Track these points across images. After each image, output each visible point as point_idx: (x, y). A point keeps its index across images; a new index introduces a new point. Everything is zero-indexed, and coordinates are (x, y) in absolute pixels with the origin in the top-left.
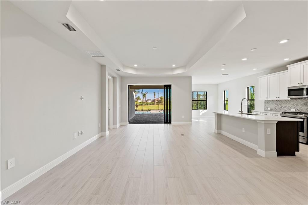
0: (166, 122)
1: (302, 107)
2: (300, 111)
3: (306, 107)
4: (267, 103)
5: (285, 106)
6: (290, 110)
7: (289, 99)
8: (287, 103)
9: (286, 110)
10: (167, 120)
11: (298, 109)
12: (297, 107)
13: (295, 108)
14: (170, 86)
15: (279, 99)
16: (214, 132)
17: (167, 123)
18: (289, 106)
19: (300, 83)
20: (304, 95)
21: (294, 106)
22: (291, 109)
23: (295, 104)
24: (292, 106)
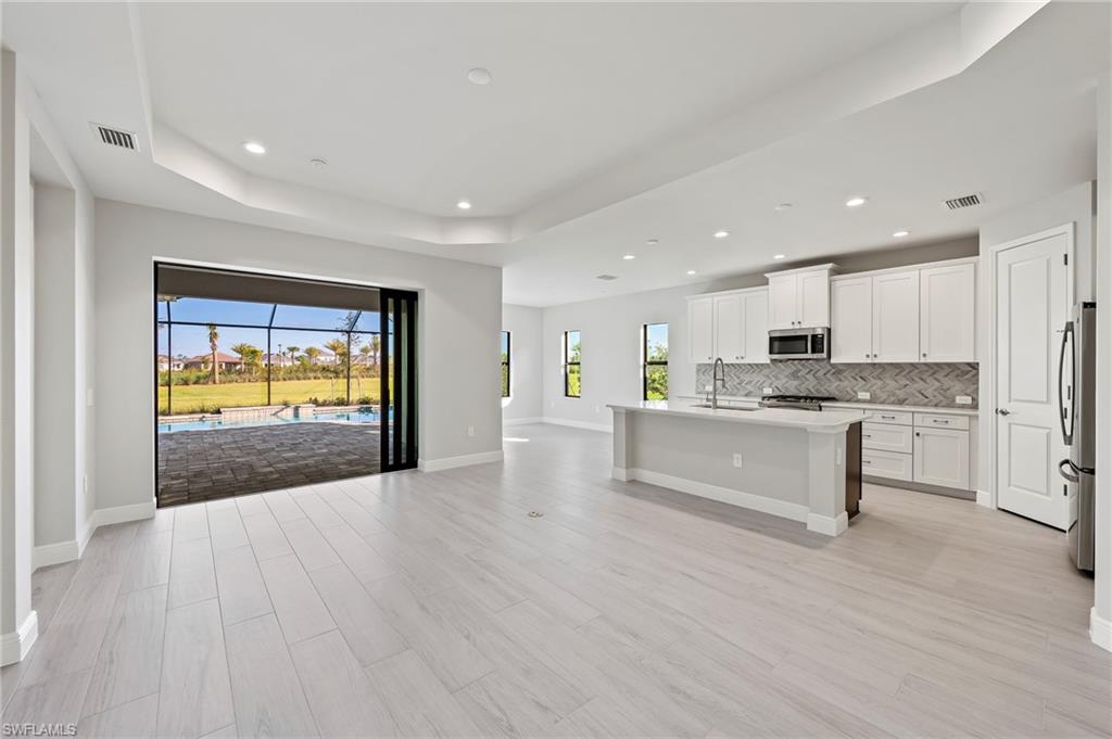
0: (391, 463)
1: (787, 381)
2: (783, 391)
3: (796, 383)
4: (703, 373)
5: (749, 379)
6: (760, 389)
7: (768, 362)
9: (752, 390)
10: (399, 452)
11: (779, 386)
13: (772, 385)
14: (410, 298)
16: (610, 476)
17: (398, 467)
18: (758, 381)
19: (796, 322)
20: (806, 352)
22: (763, 387)
24: (765, 381)
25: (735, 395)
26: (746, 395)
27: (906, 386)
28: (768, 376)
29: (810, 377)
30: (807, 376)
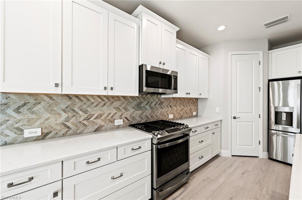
1: (134, 112)
2: (131, 120)
3: (139, 112)
4: (17, 110)
5: (100, 112)
6: (111, 122)
8: (104, 104)
9: (103, 123)
11: (128, 117)
12: (126, 113)
13: (123, 117)
15: (111, 93)
18: (110, 114)
19: (162, 63)
21: (121, 110)
22: (115, 119)
23: (123, 106)
24: (116, 113)
25: (81, 133)
26: (96, 131)
27: (183, 109)
28: (118, 109)
29: (148, 107)
30: (146, 106)
